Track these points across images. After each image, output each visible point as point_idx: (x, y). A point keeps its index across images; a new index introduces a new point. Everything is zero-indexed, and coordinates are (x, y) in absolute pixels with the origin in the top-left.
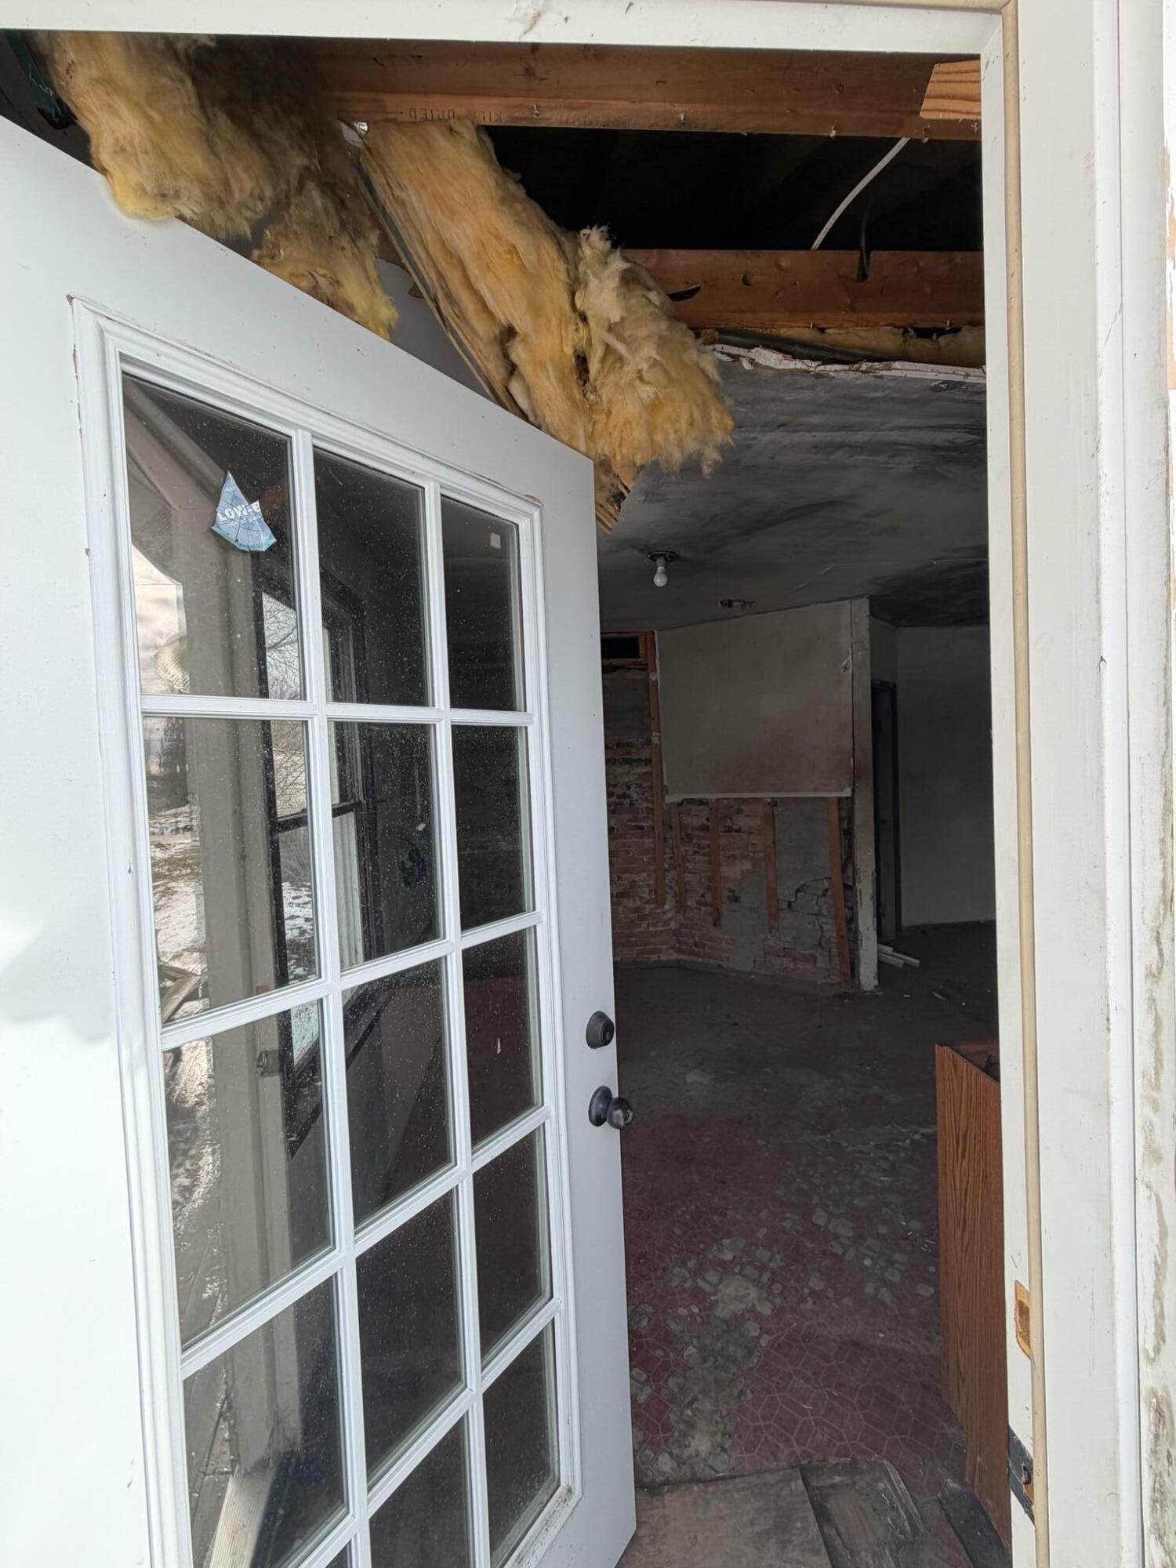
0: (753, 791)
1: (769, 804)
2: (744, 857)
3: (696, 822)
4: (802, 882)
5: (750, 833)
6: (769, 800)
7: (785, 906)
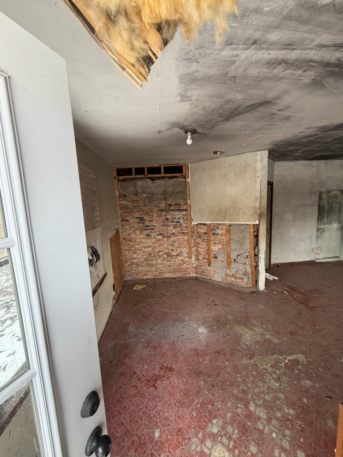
0: (223, 221)
1: (228, 226)
2: (219, 243)
3: (203, 231)
4: (239, 253)
5: (221, 235)
6: (228, 224)
7: (233, 260)
